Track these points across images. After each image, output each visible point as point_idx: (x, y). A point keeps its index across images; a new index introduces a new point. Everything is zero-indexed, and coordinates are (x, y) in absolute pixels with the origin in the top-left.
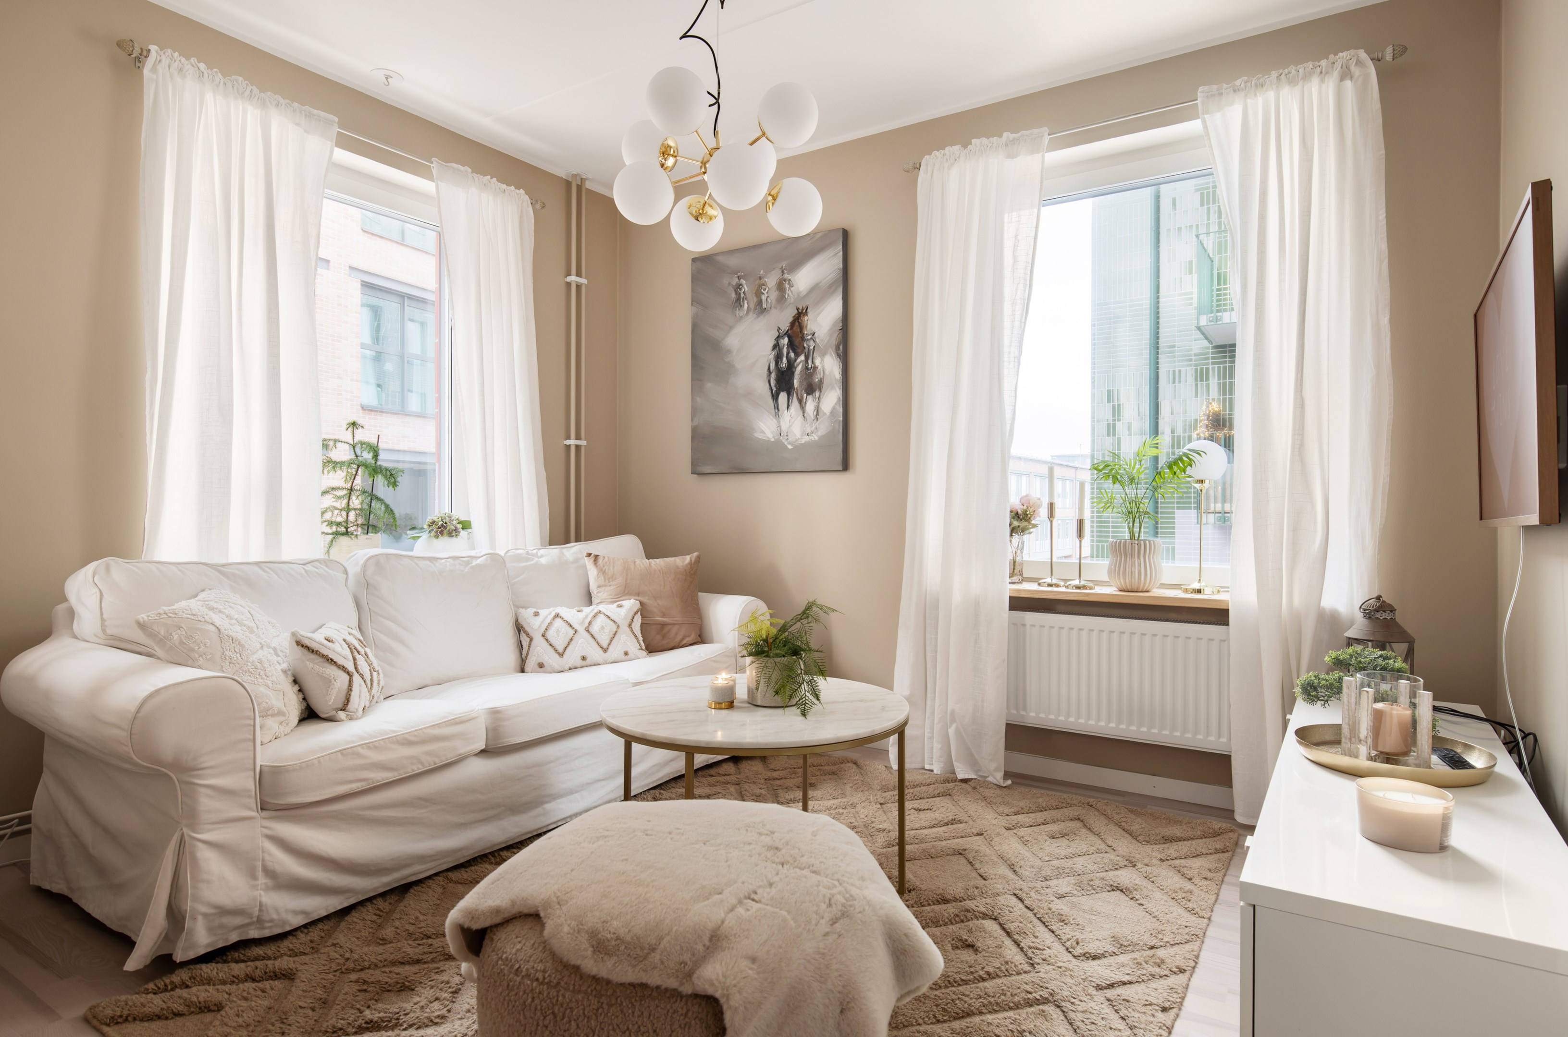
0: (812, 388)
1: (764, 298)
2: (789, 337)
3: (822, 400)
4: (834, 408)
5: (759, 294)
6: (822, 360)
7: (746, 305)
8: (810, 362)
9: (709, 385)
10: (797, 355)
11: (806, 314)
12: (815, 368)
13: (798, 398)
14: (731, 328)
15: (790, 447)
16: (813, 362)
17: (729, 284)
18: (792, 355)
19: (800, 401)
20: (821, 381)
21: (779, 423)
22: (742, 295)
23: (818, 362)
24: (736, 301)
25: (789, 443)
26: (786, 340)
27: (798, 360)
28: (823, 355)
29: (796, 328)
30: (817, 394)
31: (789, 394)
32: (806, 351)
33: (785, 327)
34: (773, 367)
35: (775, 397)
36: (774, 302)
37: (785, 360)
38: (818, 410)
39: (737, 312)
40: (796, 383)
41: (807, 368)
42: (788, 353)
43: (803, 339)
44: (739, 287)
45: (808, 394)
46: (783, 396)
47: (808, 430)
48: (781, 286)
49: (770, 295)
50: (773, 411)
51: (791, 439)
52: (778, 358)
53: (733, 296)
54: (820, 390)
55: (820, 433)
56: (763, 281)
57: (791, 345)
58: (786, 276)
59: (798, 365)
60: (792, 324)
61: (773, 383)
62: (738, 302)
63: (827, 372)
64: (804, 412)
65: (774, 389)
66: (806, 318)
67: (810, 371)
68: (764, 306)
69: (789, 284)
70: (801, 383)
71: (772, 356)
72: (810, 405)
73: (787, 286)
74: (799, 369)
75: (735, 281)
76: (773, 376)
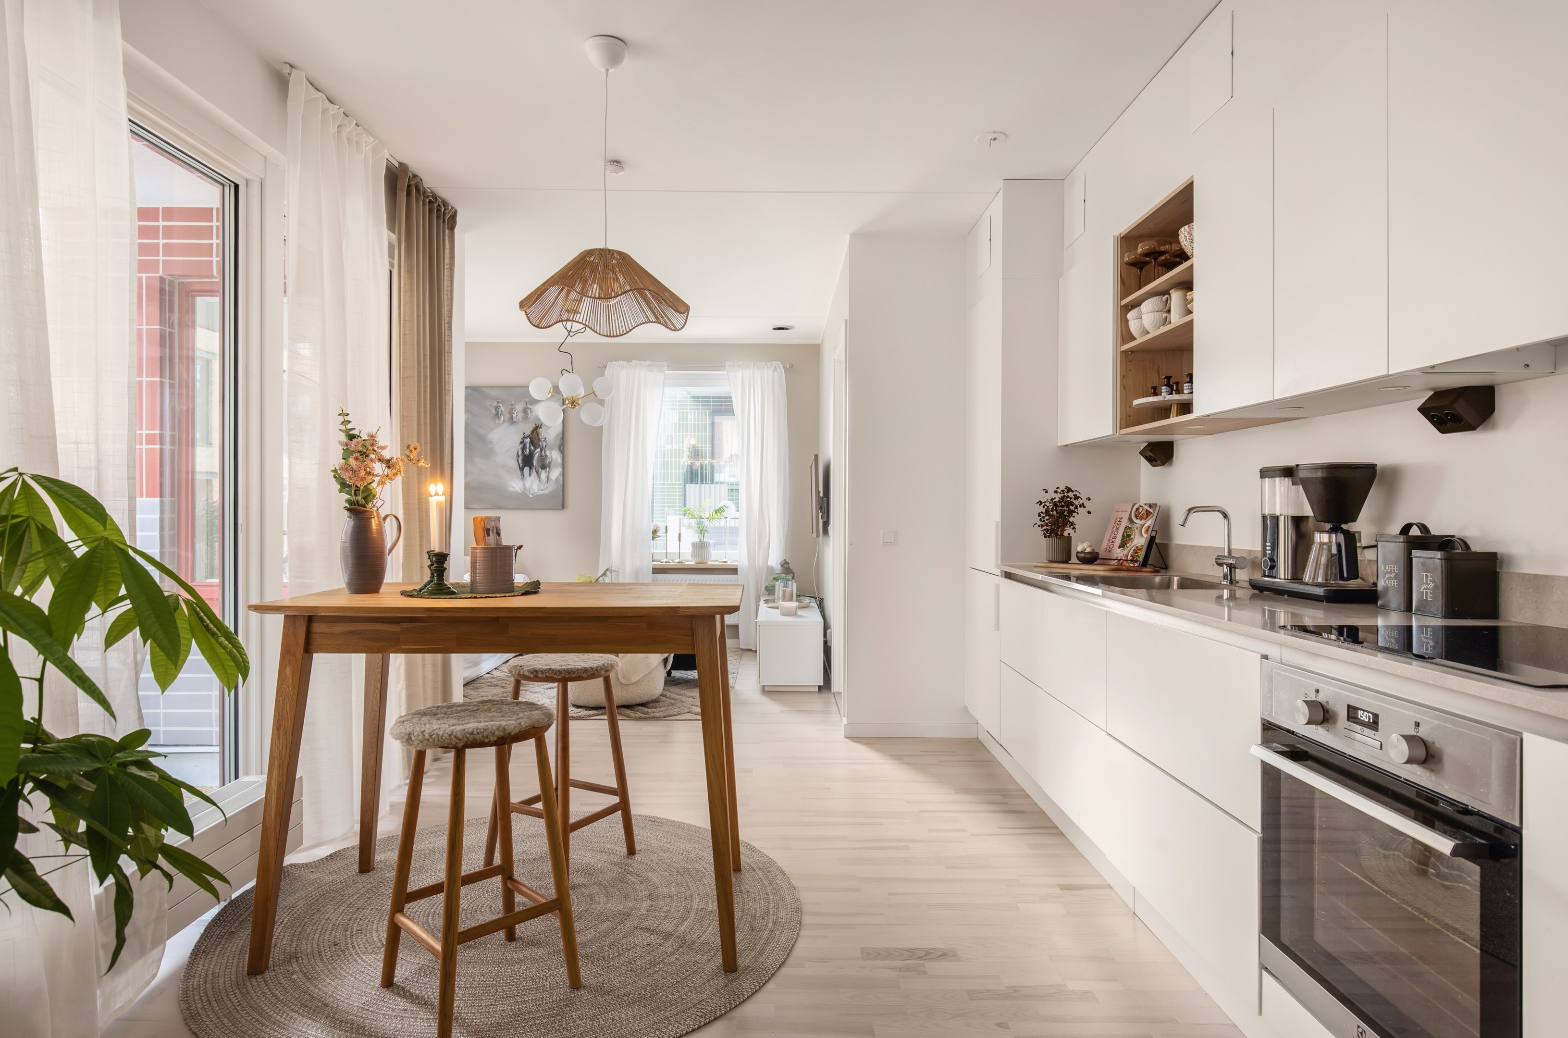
0: (544, 465)
1: (514, 416)
2: (530, 438)
3: (551, 473)
4: (558, 477)
5: (511, 413)
6: (551, 453)
7: (502, 418)
8: (543, 452)
9: (477, 459)
10: (536, 448)
11: (541, 427)
12: (546, 456)
13: (536, 471)
14: (492, 429)
15: (531, 496)
16: (545, 453)
17: (491, 405)
18: (532, 448)
19: (537, 473)
20: (550, 463)
21: (524, 483)
22: (500, 412)
23: (548, 453)
24: (496, 415)
25: (531, 494)
26: (528, 440)
27: (536, 451)
28: (551, 450)
29: (535, 434)
30: (548, 469)
31: (530, 469)
32: (541, 446)
33: (528, 433)
34: (520, 453)
35: (522, 469)
36: (521, 418)
37: (528, 450)
38: (548, 478)
39: (496, 421)
40: (535, 463)
41: (541, 456)
42: (530, 447)
43: (539, 440)
44: (497, 408)
45: (542, 469)
46: (526, 469)
47: (542, 488)
48: (525, 411)
49: (518, 414)
50: (520, 477)
51: (532, 492)
52: (524, 449)
53: (494, 412)
54: (549, 468)
55: (549, 490)
56: (513, 407)
57: (532, 442)
58: (528, 406)
59: (536, 453)
60: (533, 432)
61: (520, 462)
62: (497, 415)
63: (553, 459)
64: (539, 478)
65: (521, 465)
66: (541, 430)
67: (543, 458)
68: (515, 420)
69: (530, 410)
70: (538, 463)
71: (520, 447)
72: (543, 475)
73: (529, 412)
74: (536, 456)
75: (495, 404)
76: (520, 458)
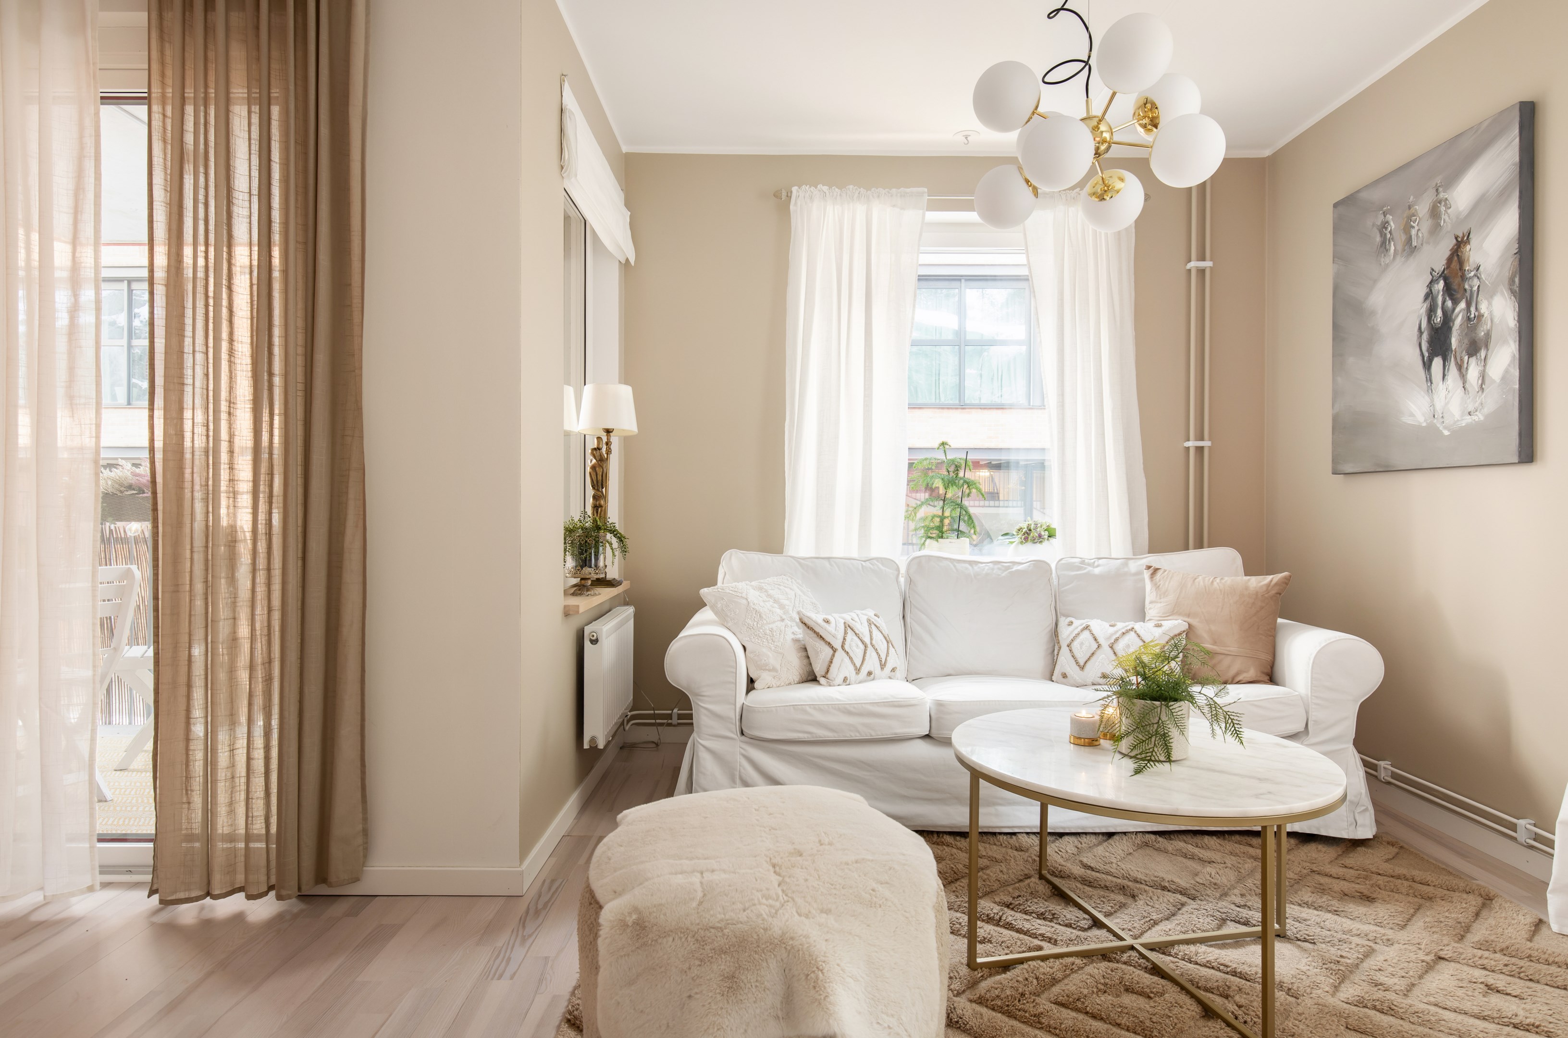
0: (1474, 348)
1: (1413, 232)
2: (1446, 280)
3: (1490, 362)
4: (1507, 371)
5: (1407, 228)
6: (1490, 304)
7: (1393, 248)
8: (1473, 309)
9: (1351, 360)
10: (1456, 302)
11: (1468, 241)
12: (1480, 317)
13: (1457, 363)
14: (1375, 281)
15: (1446, 433)
16: (1477, 309)
17: (1374, 225)
18: (1449, 303)
19: (1460, 367)
20: (1488, 335)
21: (1432, 400)
22: (1388, 236)
23: (1483, 308)
24: (1381, 246)
25: (1445, 428)
26: (1441, 284)
27: (1457, 310)
28: (1491, 297)
29: (1455, 265)
30: (1483, 353)
31: (1445, 360)
32: (1468, 294)
33: (1439, 266)
34: (1424, 324)
35: (1427, 365)
36: (1426, 235)
37: (1439, 313)
38: (1483, 376)
39: (1382, 260)
40: (1454, 342)
41: (1469, 319)
42: (1444, 302)
43: (1463, 278)
44: (1385, 225)
45: (1470, 355)
46: (1437, 362)
47: (1471, 408)
48: (1434, 213)
49: (1421, 227)
50: (1425, 386)
51: (1448, 421)
52: (1431, 311)
53: (1378, 239)
54: (1487, 347)
55: (1486, 411)
56: (1412, 210)
57: (1449, 290)
58: (1442, 195)
59: (1458, 315)
60: (1450, 260)
61: (1424, 348)
62: (1384, 245)
63: (1496, 320)
64: (1464, 382)
65: (1426, 354)
66: (1468, 247)
67: (1472, 322)
68: (1414, 243)
69: (1445, 205)
70: (1460, 341)
71: (1423, 309)
72: (1473, 371)
73: (1443, 209)
74: (1458, 321)
75: (1381, 218)
76: (1425, 336)
